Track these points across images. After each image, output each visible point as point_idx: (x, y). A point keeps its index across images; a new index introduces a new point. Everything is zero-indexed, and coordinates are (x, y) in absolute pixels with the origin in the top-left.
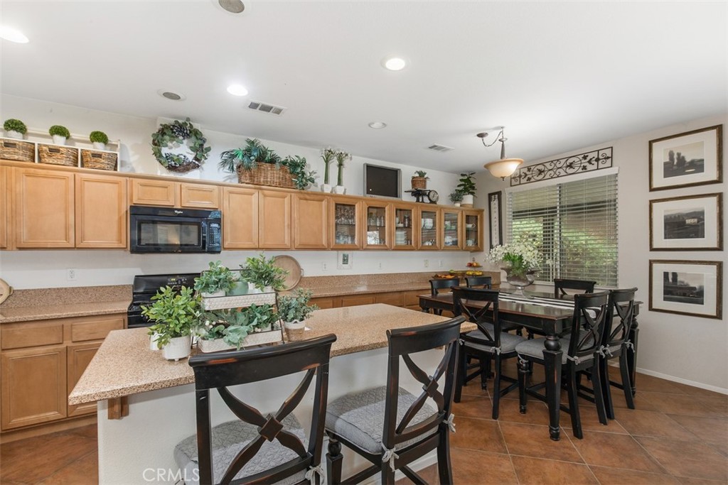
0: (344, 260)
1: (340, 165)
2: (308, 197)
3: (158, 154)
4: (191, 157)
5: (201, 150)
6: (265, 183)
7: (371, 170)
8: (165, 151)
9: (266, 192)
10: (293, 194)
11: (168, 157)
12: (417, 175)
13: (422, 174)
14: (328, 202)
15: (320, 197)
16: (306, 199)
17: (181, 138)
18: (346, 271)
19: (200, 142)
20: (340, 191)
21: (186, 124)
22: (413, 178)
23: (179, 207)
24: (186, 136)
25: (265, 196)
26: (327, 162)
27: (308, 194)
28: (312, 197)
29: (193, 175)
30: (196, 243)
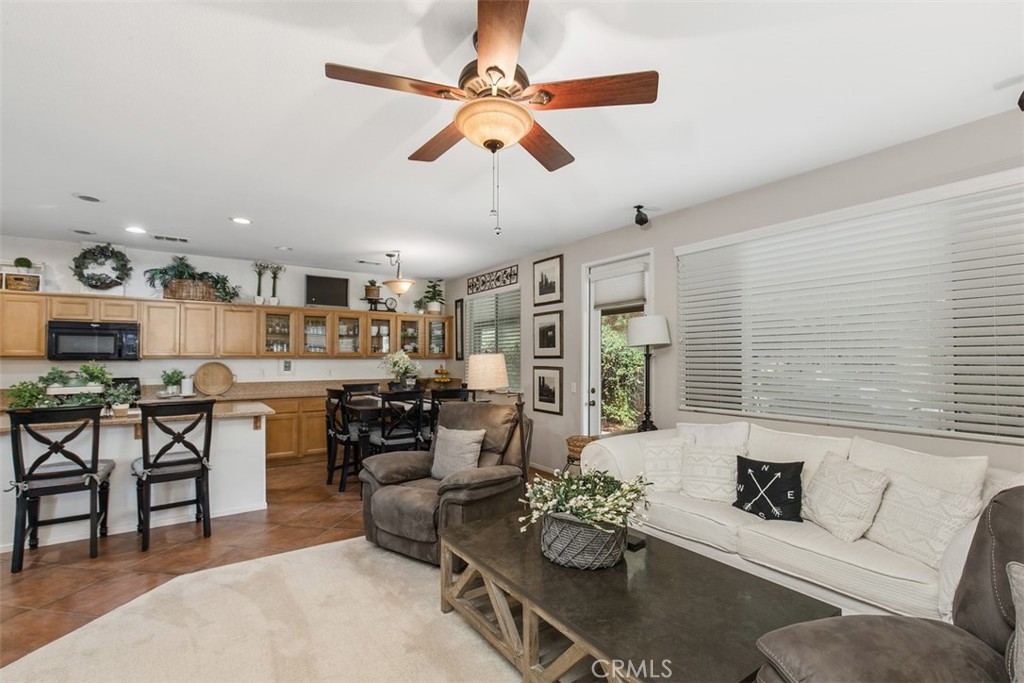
0: (286, 367)
1: (275, 278)
2: (234, 309)
3: (80, 276)
4: (113, 275)
5: (124, 270)
6: (188, 297)
7: (311, 281)
8: (86, 272)
9: (188, 306)
10: (218, 307)
11: (92, 277)
12: (369, 284)
13: (373, 283)
14: (259, 313)
15: (249, 308)
16: (233, 311)
17: (103, 260)
18: (287, 377)
19: (122, 262)
20: (274, 302)
21: (107, 248)
22: (367, 287)
23: (99, 321)
24: (107, 257)
25: (186, 309)
26: (260, 274)
27: (235, 306)
28: (240, 309)
29: (116, 291)
30: (112, 352)
